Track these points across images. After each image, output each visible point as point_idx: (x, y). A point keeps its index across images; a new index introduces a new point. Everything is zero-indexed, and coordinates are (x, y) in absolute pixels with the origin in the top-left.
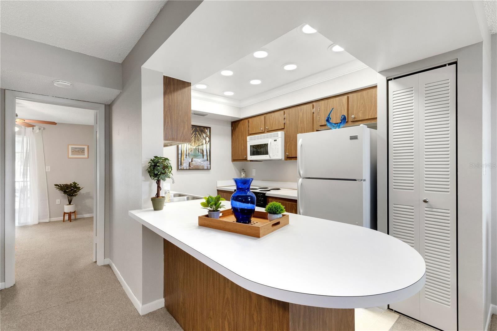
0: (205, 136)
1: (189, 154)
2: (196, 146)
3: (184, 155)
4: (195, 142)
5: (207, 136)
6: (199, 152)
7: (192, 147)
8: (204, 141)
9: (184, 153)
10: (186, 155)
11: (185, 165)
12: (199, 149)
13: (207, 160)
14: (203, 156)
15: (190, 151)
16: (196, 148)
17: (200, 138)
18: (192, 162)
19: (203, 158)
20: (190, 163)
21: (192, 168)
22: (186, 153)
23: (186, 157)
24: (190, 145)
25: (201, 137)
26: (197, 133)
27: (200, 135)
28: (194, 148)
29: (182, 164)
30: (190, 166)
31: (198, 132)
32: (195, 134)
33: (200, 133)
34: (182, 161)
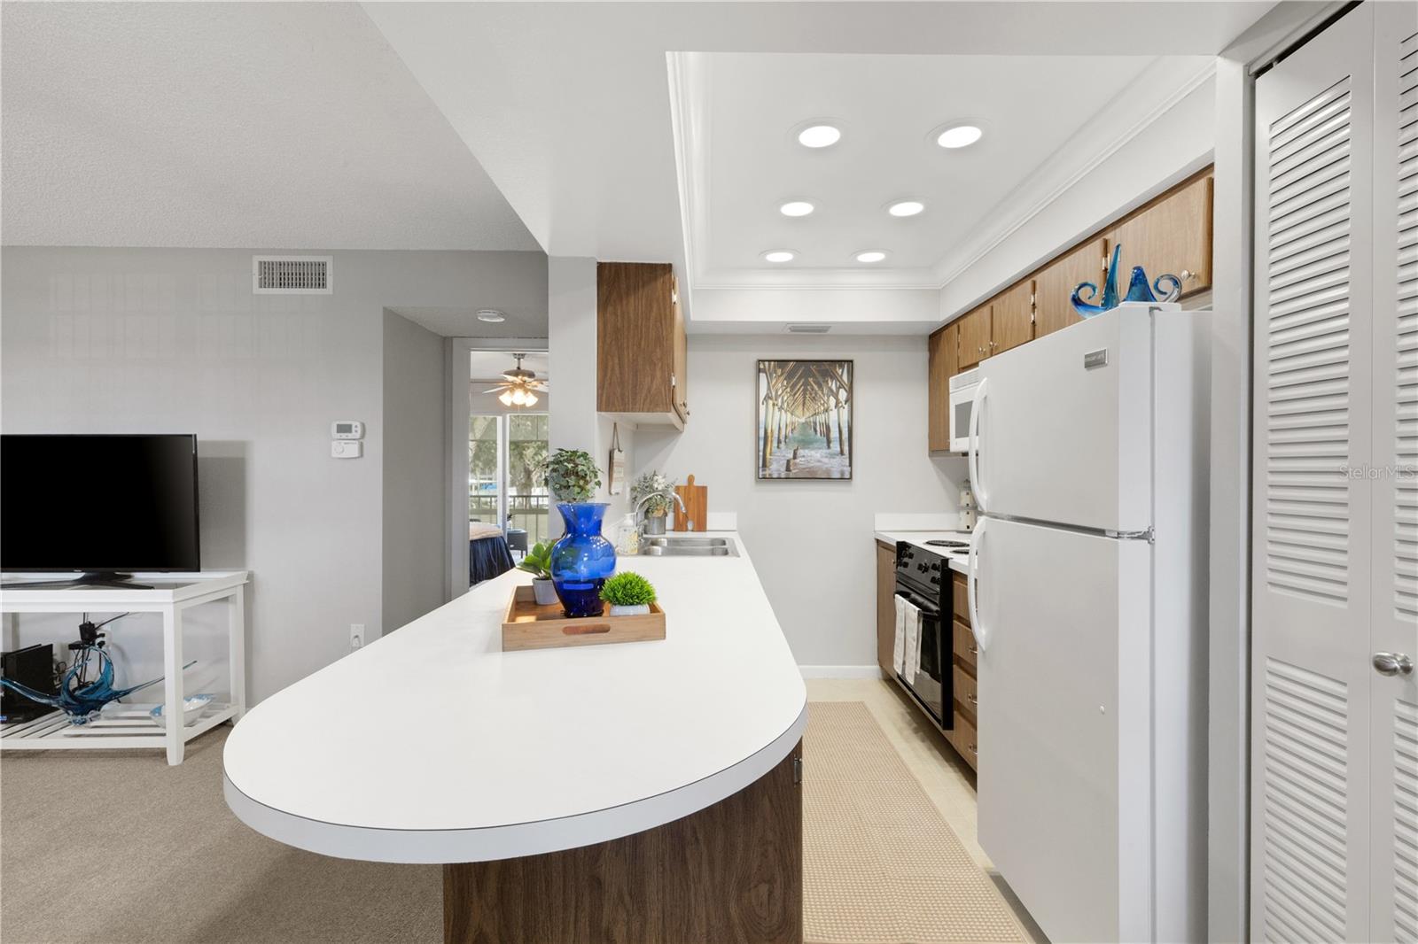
0: (834, 388)
1: (786, 437)
2: (808, 414)
3: (772, 441)
4: (804, 404)
5: (841, 386)
6: (815, 430)
7: (797, 419)
8: (832, 401)
9: (772, 437)
10: (779, 442)
11: (776, 467)
12: (815, 423)
13: (842, 453)
14: (829, 442)
15: (789, 429)
16: (806, 422)
17: (820, 393)
18: (795, 458)
19: (829, 447)
20: (788, 461)
21: (795, 475)
22: (779, 437)
23: (778, 447)
24: (789, 414)
25: (822, 391)
26: (811, 380)
27: (820, 386)
28: (803, 420)
29: (768, 464)
30: (788, 469)
31: (814, 376)
32: (806, 384)
33: (821, 380)
34: (768, 456)
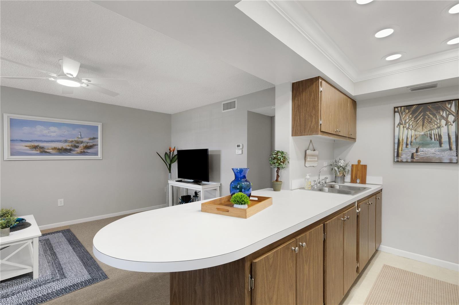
0: (444, 115)
1: (411, 142)
2: (426, 130)
3: (402, 145)
4: (423, 125)
5: (450, 113)
6: (431, 138)
7: (418, 133)
8: (443, 122)
9: (402, 142)
10: (407, 144)
12: (431, 135)
13: (451, 149)
14: (441, 144)
15: (413, 138)
16: (425, 134)
17: (434, 119)
18: (417, 151)
19: (441, 146)
20: (413, 154)
22: (407, 142)
23: (406, 147)
24: (413, 131)
25: (436, 118)
26: (428, 113)
27: (434, 115)
28: (422, 133)
29: (400, 155)
30: (412, 157)
31: (430, 110)
32: (424, 116)
33: (435, 112)
34: (400, 151)
